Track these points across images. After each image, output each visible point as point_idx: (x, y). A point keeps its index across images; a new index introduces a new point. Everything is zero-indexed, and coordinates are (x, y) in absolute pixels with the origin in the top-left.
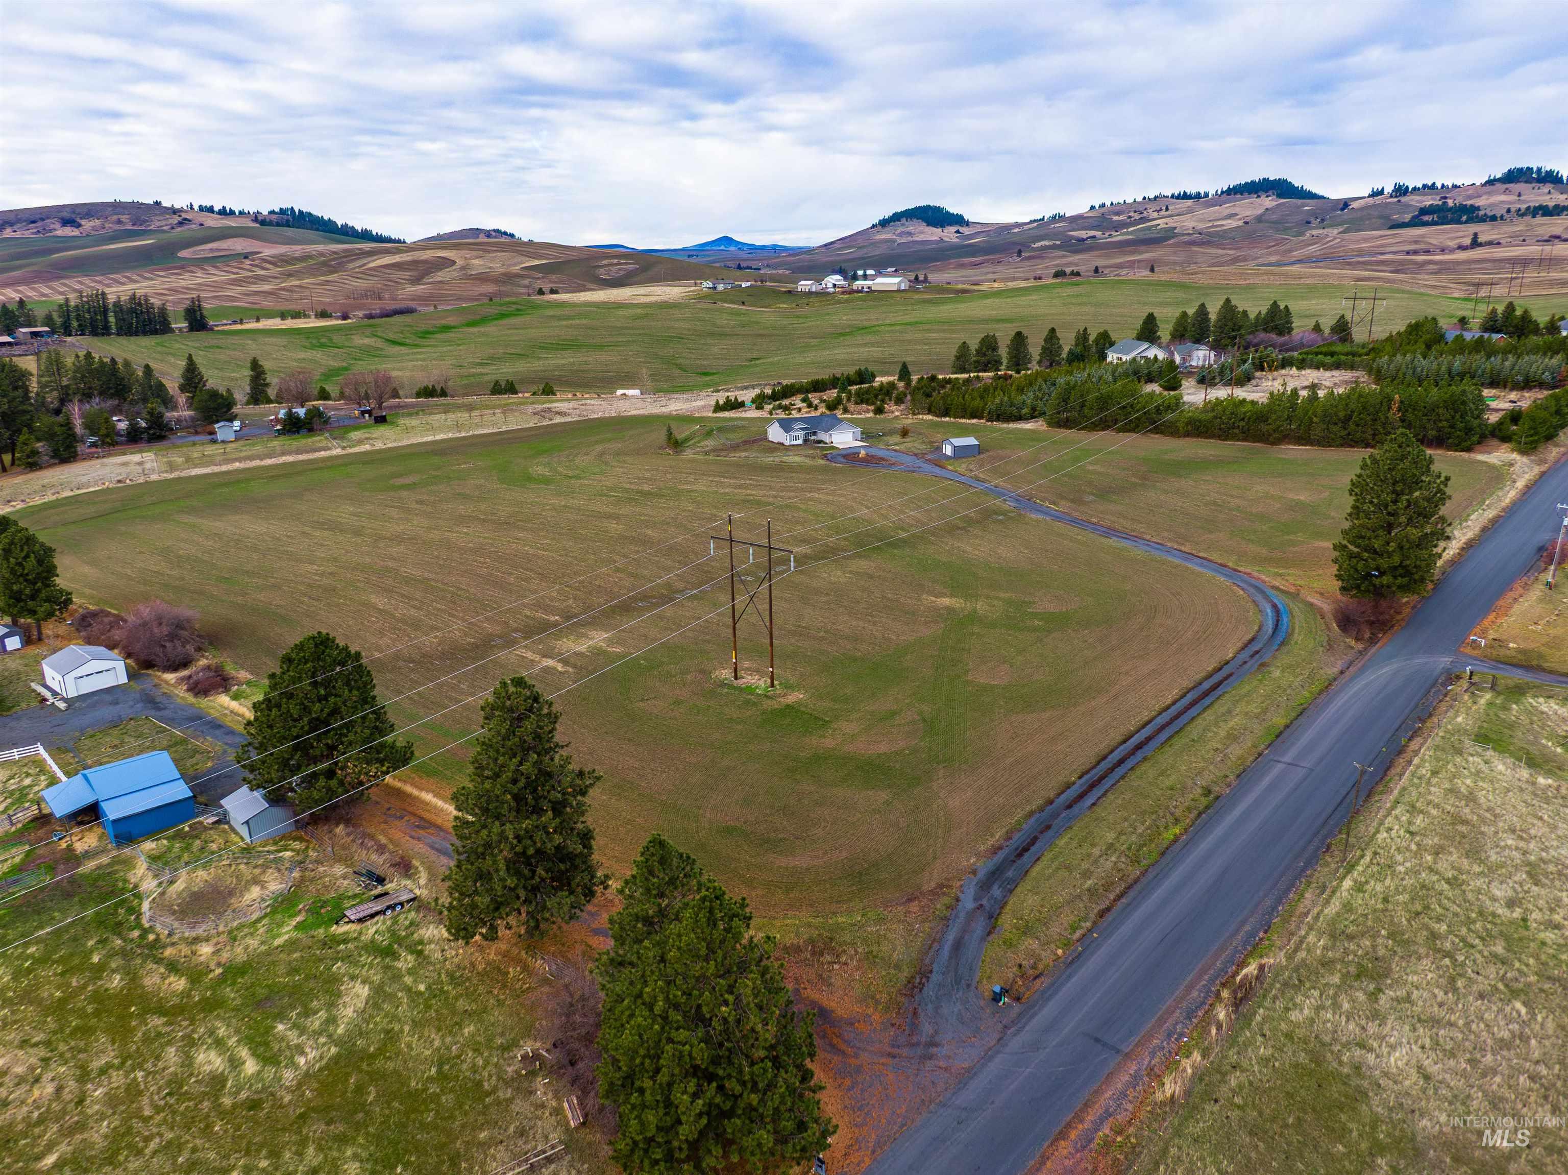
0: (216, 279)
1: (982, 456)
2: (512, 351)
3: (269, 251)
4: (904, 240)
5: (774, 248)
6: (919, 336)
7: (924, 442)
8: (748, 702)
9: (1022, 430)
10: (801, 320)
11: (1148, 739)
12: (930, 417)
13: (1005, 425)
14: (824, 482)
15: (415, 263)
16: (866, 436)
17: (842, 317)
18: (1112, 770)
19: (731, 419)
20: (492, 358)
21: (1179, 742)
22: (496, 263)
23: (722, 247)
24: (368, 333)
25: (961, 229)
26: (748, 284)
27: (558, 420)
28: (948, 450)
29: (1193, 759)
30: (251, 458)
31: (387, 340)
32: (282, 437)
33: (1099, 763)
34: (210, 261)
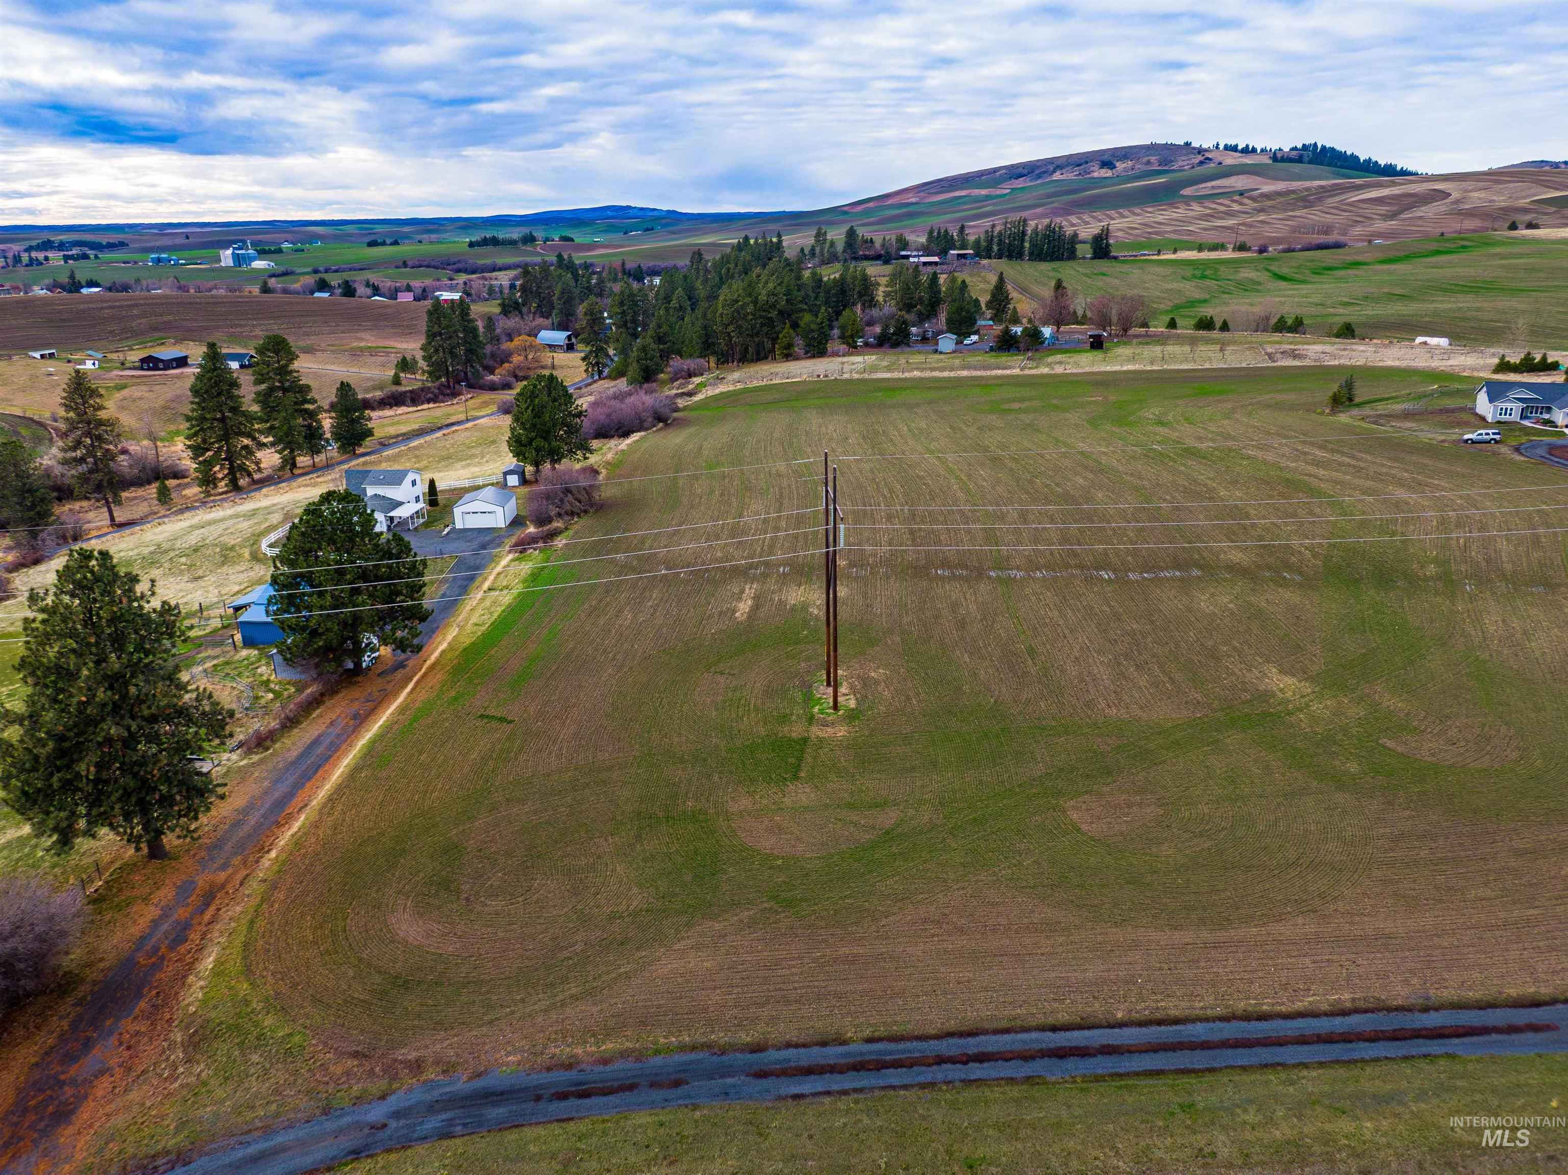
3: (1266, 188)
24: (1264, 266)
31: (1276, 275)
32: (988, 354)
34: (1200, 199)
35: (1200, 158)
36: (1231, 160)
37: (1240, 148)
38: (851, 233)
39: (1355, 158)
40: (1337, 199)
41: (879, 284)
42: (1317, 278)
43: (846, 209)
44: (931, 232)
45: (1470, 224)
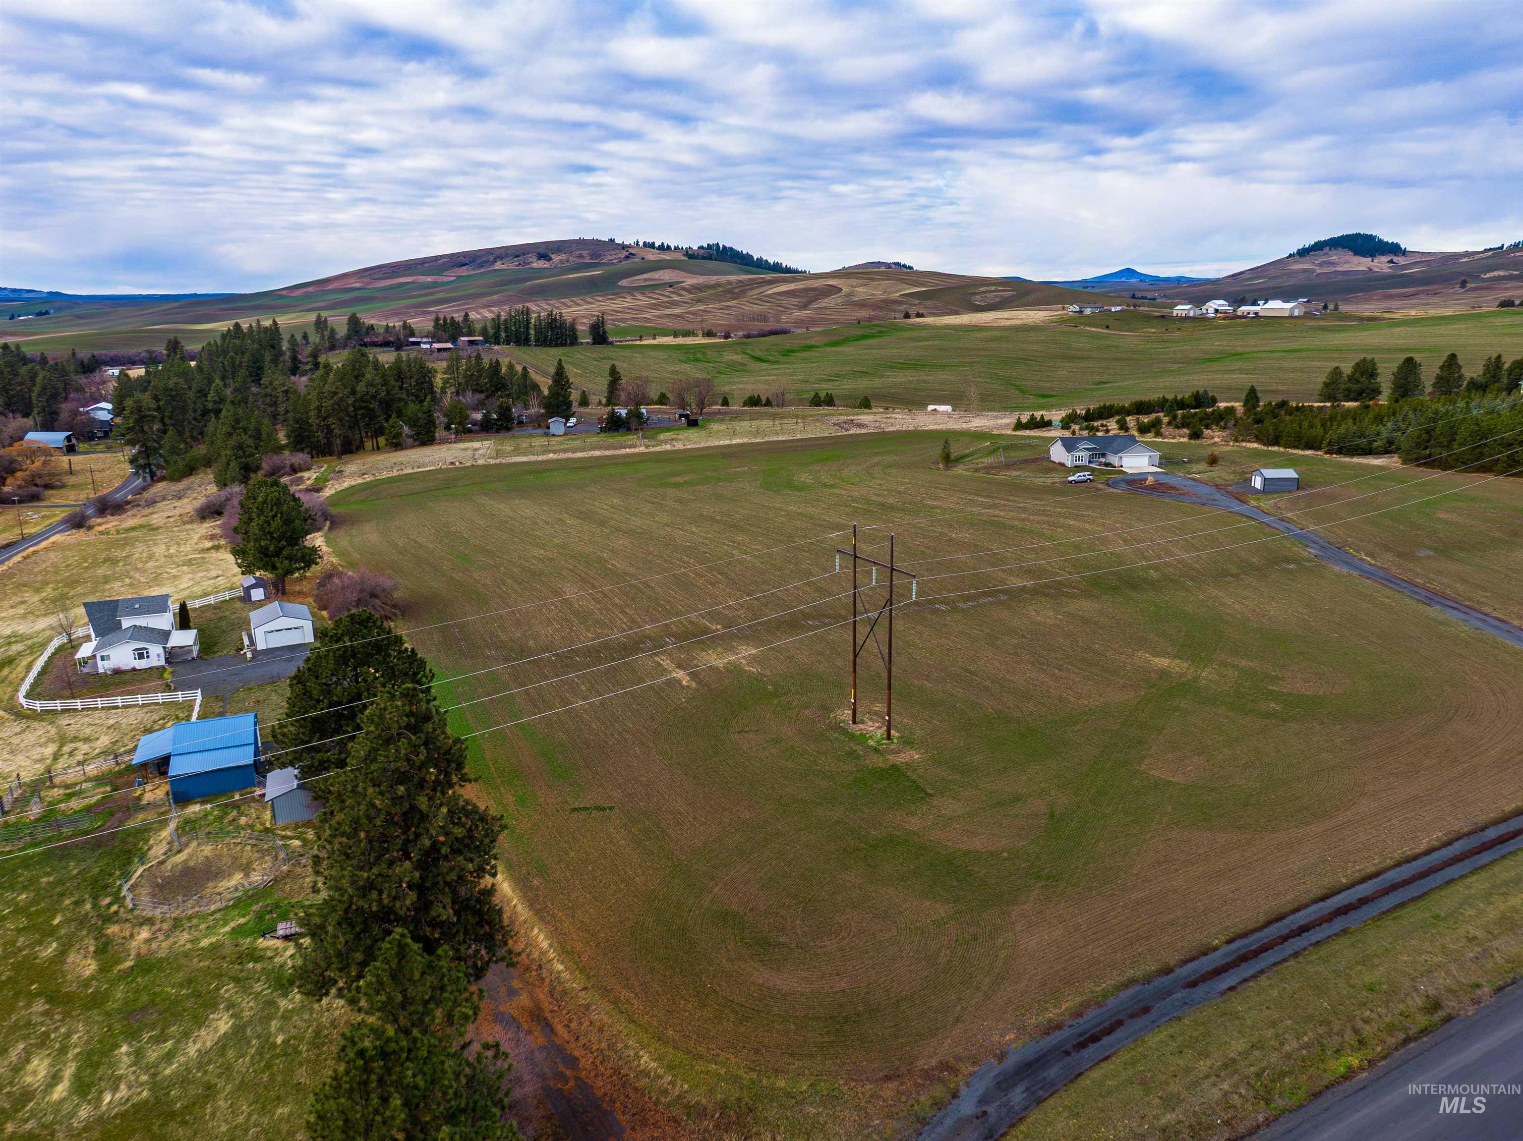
0: (640, 303)
1: (1301, 493)
2: (859, 369)
3: (691, 281)
4: (1325, 270)
5: (1179, 280)
6: (1299, 364)
7: (1234, 472)
8: (851, 753)
9: (1368, 466)
10: (1168, 345)
11: (1363, 901)
12: (1255, 445)
13: (1347, 459)
14: (1088, 507)
15: (806, 290)
16: (1167, 461)
17: (1215, 343)
18: (1285, 938)
19: (1029, 437)
20: (838, 375)
21: (1413, 915)
22: (876, 291)
23: (1124, 279)
24: (739, 349)
25: (1395, 259)
26: (1119, 308)
27: (854, 431)
28: (1257, 482)
29: (1426, 946)
30: (565, 451)
31: (754, 357)
32: (602, 435)
33: (1268, 923)
34: (642, 289)
35: (624, 253)
36: (652, 255)
37: (657, 245)
38: (354, 321)
39: (749, 257)
40: (757, 291)
41: (436, 371)
42: (786, 359)
43: (284, 293)
44: (437, 320)
45: (863, 314)
